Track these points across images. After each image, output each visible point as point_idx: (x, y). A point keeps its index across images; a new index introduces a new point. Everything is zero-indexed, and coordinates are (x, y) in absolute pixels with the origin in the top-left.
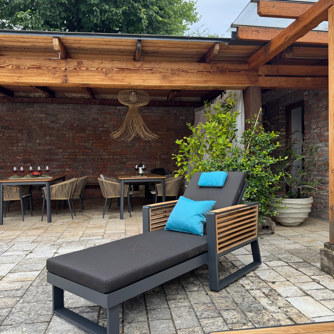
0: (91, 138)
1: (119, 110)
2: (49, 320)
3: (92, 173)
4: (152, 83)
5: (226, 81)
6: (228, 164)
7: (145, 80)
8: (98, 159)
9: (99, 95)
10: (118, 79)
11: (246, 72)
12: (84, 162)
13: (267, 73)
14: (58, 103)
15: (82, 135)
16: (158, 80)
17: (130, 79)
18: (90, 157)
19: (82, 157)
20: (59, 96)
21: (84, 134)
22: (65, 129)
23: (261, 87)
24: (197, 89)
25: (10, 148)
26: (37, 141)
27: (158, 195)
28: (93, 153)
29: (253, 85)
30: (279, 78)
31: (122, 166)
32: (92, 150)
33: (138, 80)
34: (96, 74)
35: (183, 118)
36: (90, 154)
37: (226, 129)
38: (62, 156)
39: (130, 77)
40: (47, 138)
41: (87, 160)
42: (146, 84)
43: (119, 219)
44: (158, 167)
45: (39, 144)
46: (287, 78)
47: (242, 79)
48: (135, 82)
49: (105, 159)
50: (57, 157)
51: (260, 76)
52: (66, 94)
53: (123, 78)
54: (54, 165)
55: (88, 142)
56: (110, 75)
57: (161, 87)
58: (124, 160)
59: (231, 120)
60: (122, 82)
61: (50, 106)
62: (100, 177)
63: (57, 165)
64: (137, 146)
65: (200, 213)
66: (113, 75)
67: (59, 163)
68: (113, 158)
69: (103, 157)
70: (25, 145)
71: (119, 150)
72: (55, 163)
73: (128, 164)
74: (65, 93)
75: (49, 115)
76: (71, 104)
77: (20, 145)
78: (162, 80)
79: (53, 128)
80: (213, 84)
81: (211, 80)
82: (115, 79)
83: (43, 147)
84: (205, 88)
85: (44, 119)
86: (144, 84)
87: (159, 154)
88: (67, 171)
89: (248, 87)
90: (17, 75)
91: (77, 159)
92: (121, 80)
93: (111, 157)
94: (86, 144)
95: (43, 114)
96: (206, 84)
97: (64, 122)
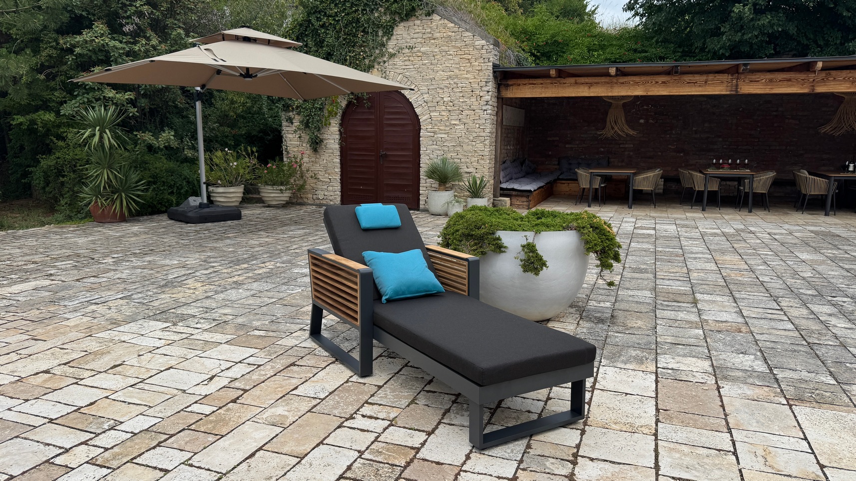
19: (745, 148)
31: (797, 159)
36: (756, 144)
43: (823, 216)
45: (696, 132)
58: (801, 152)
62: (801, 172)
67: (717, 153)
79: (714, 114)
91: (739, 149)
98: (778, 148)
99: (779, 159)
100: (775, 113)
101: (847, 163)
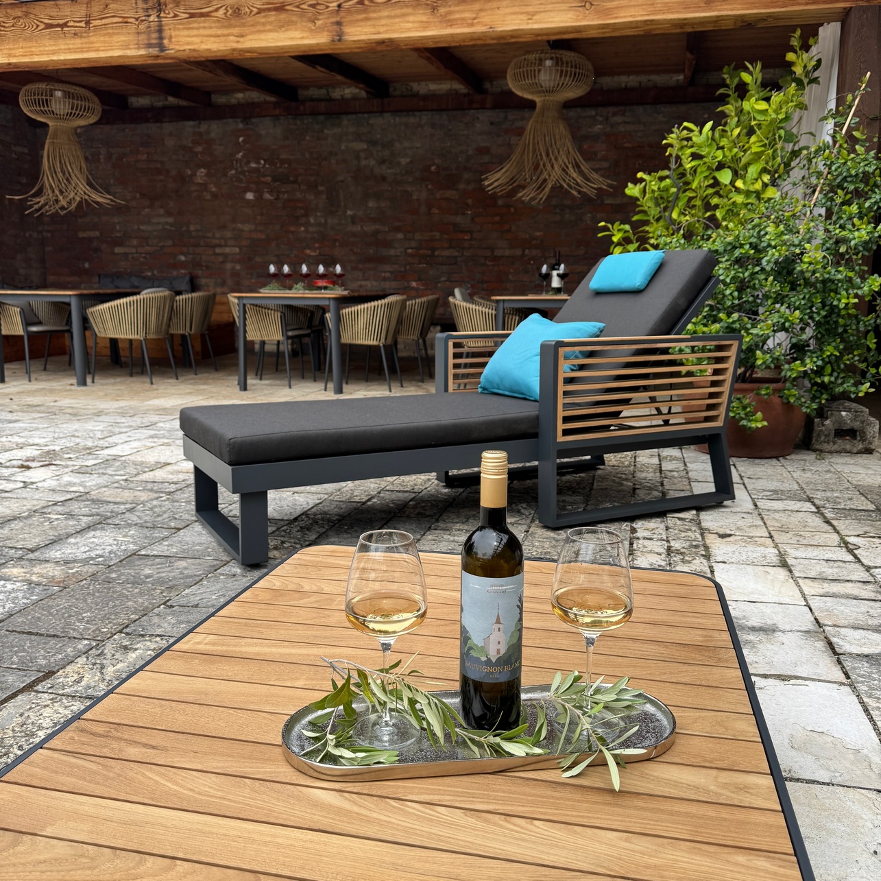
0: (470, 201)
4: (552, 22)
7: (533, 15)
8: (486, 258)
9: (495, 83)
10: (463, 19)
12: (452, 264)
14: (396, 111)
15: (449, 194)
16: (568, 10)
17: (492, 15)
18: (465, 254)
19: (446, 253)
20: (398, 93)
21: (455, 192)
22: (410, 179)
25: (292, 229)
26: (349, 213)
28: (473, 242)
32: (472, 235)
33: (514, 17)
34: (410, 10)
36: (466, 244)
38: (403, 250)
39: (493, 9)
40: (371, 204)
41: (459, 259)
42: (536, 26)
45: (354, 220)
48: (507, 22)
49: (503, 257)
50: (392, 252)
52: (416, 87)
53: (474, 16)
54: (385, 272)
55: (463, 214)
56: (442, 10)
57: (580, 32)
59: (774, 116)
60: (472, 25)
61: (378, 121)
63: (391, 273)
64: (588, 222)
66: (452, 9)
67: (396, 266)
68: (523, 255)
69: (498, 253)
70: (323, 221)
71: (538, 234)
72: (387, 268)
74: (411, 84)
75: (373, 143)
76: (425, 113)
77: (312, 221)
78: (581, 9)
79: (384, 179)
80: (732, 10)
82: (456, 19)
83: (362, 227)
85: (362, 155)
86: (529, 27)
88: (413, 287)
90: (236, 31)
91: (438, 256)
92: (470, 21)
93: (518, 252)
94: (459, 219)
95: (362, 141)
97: (408, 160)
101: (544, 269)
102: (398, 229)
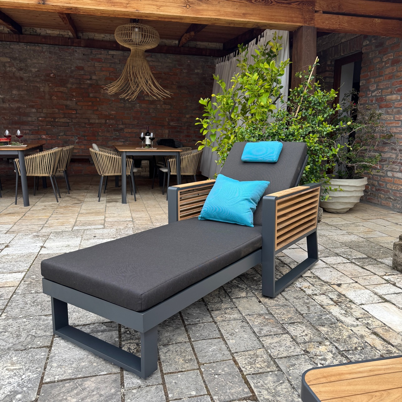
0: (74, 94)
1: (113, 56)
2: (49, 345)
3: (77, 143)
5: (272, 16)
6: (273, 133)
7: (160, 7)
8: (85, 123)
9: (84, 34)
10: (121, 3)
11: (299, 4)
12: (66, 126)
13: (326, 9)
14: (27, 43)
15: (62, 89)
16: (178, 7)
17: (138, 3)
18: (73, 121)
19: (63, 120)
20: (28, 33)
21: (65, 89)
22: (38, 80)
23: (318, 29)
24: (232, 26)
27: (171, 174)
28: (78, 115)
29: (306, 25)
30: (340, 16)
31: (118, 134)
32: (76, 111)
33: (150, 6)
35: (199, 71)
36: (74, 116)
37: (269, 85)
38: (36, 118)
40: (15, 92)
41: (70, 124)
42: (162, 13)
43: (121, 204)
44: (166, 137)
45: (4, 101)
46: (351, 17)
47: (293, 15)
48: (146, 9)
49: (95, 123)
50: (30, 119)
51: (316, 12)
52: (38, 30)
53: (127, 2)
54: (25, 130)
55: (71, 100)
57: (182, 19)
58: (121, 126)
59: (276, 72)
60: (126, 7)
61: (15, 47)
62: (92, 147)
63: (30, 130)
64: (138, 108)
65: (249, 198)
67: (33, 127)
68: (106, 123)
69: (91, 121)
71: (113, 112)
72: (27, 127)
73: (126, 132)
74: (36, 29)
75: (15, 59)
76: (45, 45)
78: (184, 8)
79: (22, 79)
80: (254, 19)
81: (252, 12)
82: (116, 3)
83: (9, 104)
84: (242, 24)
85: (7, 65)
86: (158, 13)
87: (167, 120)
88: (44, 138)
89: (301, 27)
91: (57, 122)
92: (125, 5)
93: (103, 121)
94: (68, 103)
95: (7, 57)
96: (245, 18)
97: (36, 70)
98: (97, 121)
99: (100, 134)
100: (88, 82)
101: (142, 135)
102: (33, 107)
